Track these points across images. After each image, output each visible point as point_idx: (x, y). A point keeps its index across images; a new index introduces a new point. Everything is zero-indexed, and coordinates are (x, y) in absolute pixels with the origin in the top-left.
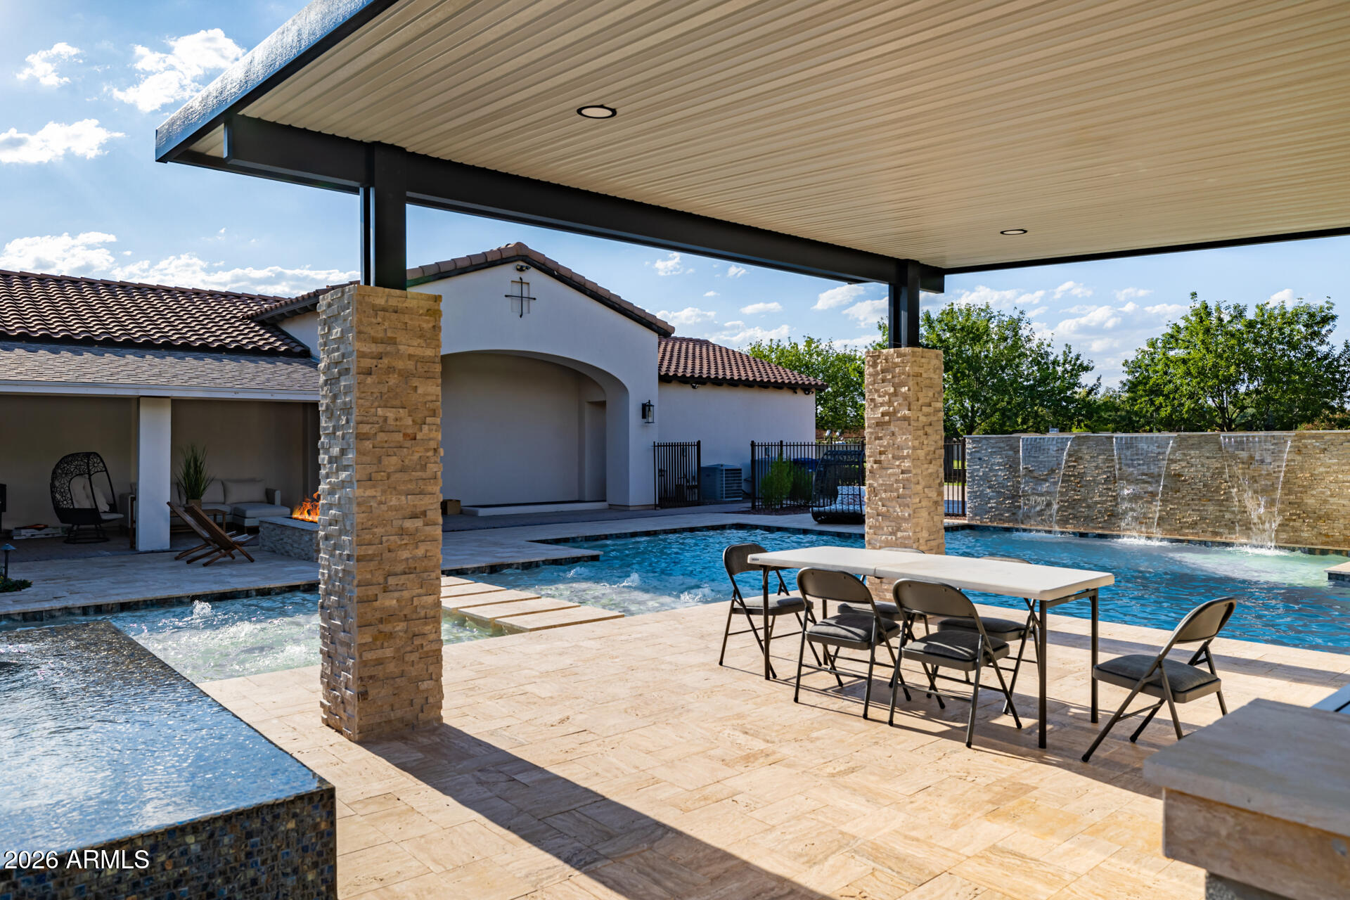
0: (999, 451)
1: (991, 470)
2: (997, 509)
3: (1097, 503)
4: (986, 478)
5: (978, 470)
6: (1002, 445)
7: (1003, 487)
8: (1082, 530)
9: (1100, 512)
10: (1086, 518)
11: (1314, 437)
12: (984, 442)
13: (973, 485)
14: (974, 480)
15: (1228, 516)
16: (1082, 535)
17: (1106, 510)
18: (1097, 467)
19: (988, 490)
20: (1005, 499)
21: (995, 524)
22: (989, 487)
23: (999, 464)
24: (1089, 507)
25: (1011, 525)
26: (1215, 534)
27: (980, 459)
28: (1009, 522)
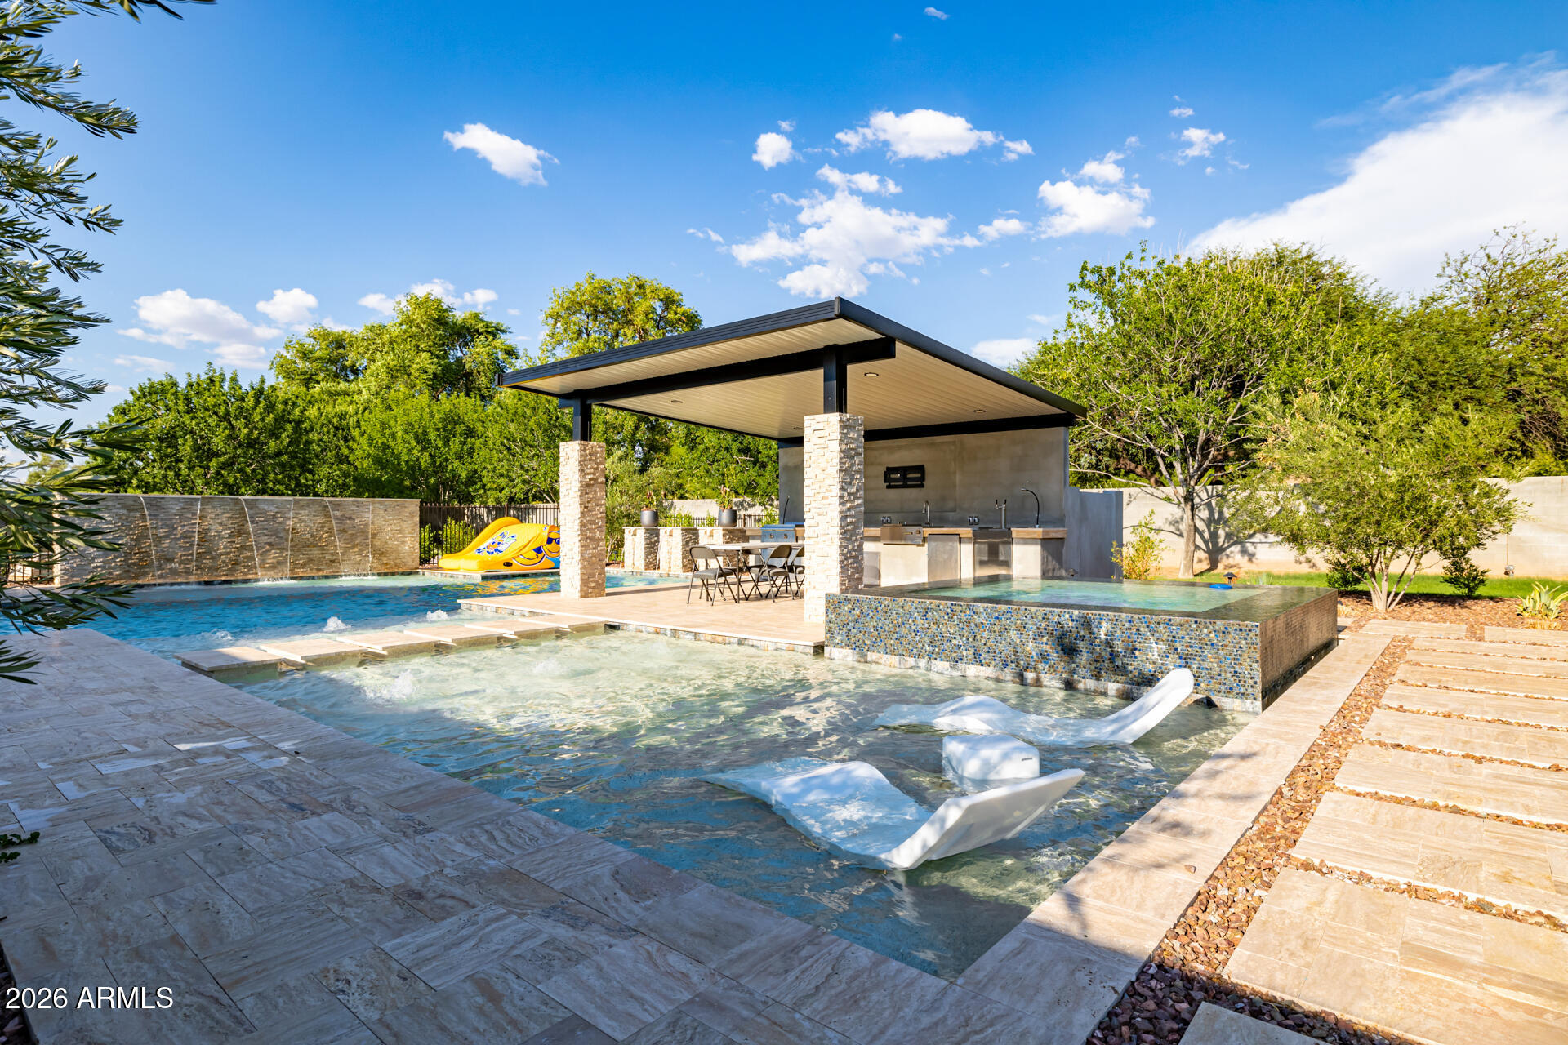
2: (103, 568)
3: (222, 554)
8: (206, 579)
9: (224, 562)
10: (210, 568)
11: (379, 502)
15: (328, 557)
16: (207, 583)
17: (231, 560)
18: (221, 524)
20: (116, 557)
24: (213, 558)
26: (319, 570)
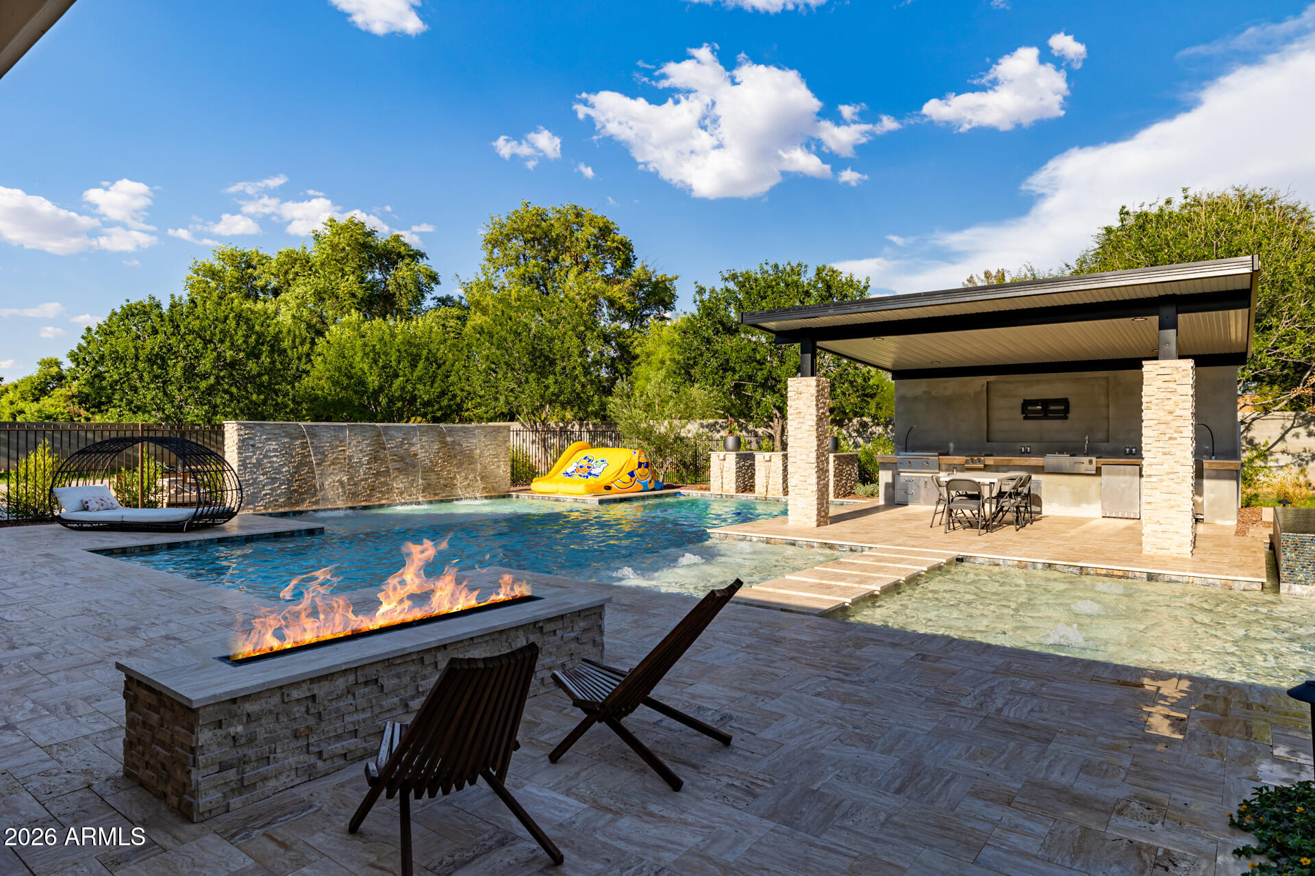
0: (276, 437)
1: (266, 456)
2: (271, 495)
3: (362, 480)
4: (259, 464)
5: (251, 457)
6: (277, 431)
7: (278, 473)
8: (351, 504)
9: (364, 487)
10: (353, 494)
11: (482, 428)
12: (258, 428)
13: (245, 473)
14: (245, 469)
16: (352, 509)
17: (369, 486)
18: (361, 451)
19: (262, 478)
20: (281, 485)
21: (270, 511)
22: (263, 474)
23: (275, 451)
24: (355, 484)
25: (287, 509)
26: (436, 494)
27: (253, 446)
28: (285, 506)
